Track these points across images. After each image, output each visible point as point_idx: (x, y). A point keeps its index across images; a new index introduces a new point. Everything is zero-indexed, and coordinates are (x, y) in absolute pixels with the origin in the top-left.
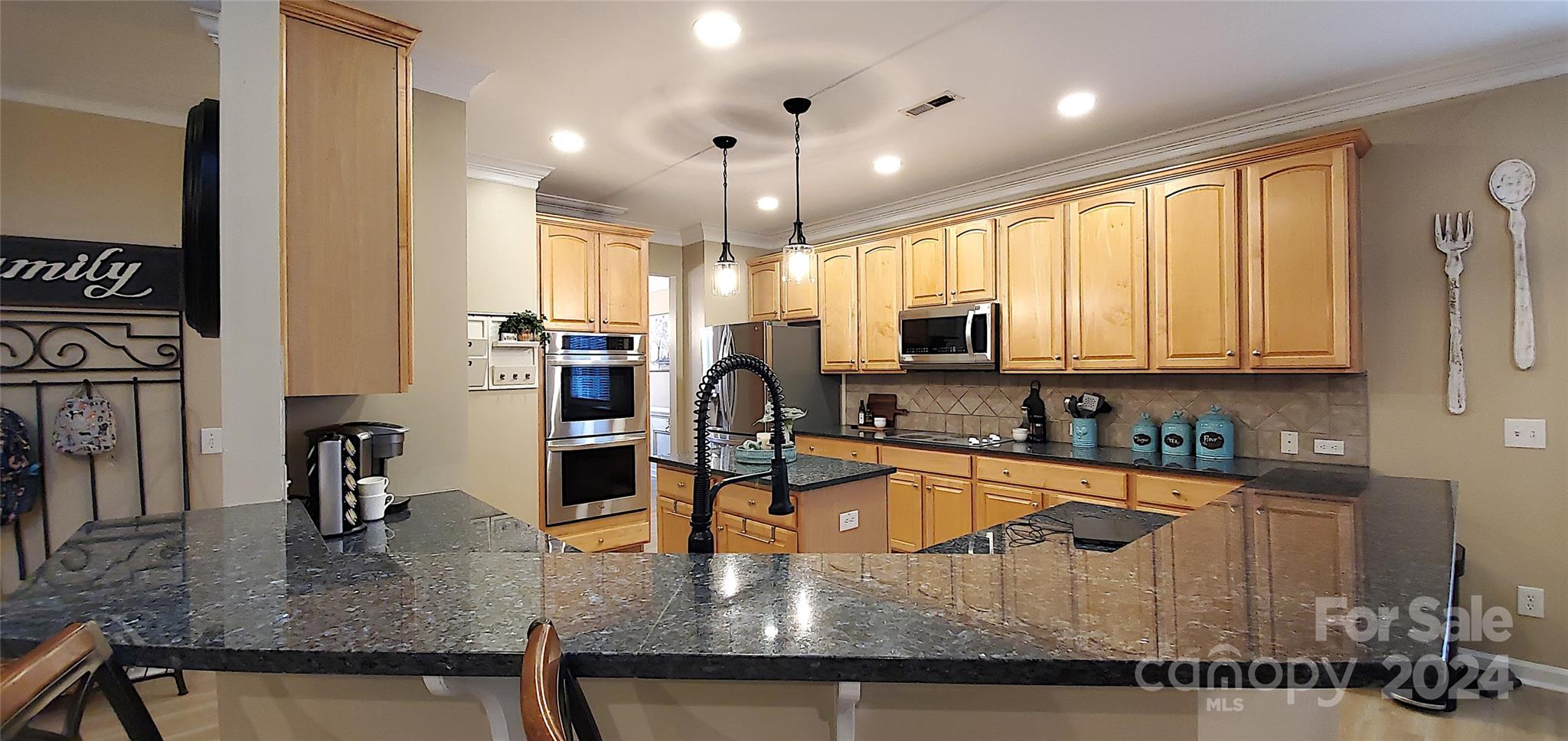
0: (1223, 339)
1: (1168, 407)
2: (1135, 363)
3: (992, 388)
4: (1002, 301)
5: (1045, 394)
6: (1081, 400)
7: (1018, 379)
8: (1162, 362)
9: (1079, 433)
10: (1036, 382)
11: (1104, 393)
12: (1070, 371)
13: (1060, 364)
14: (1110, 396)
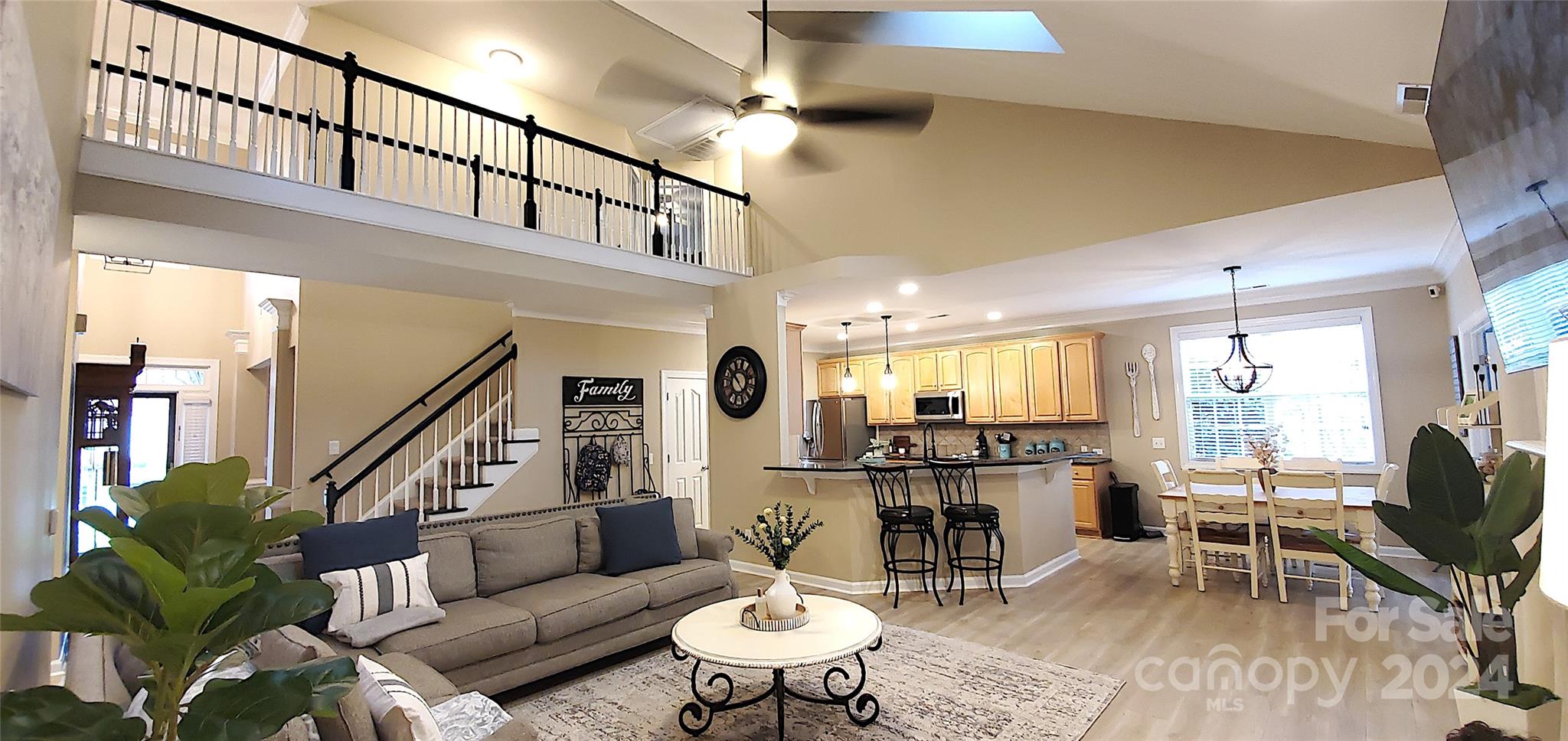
0: (1055, 409)
1: (1038, 437)
2: (1023, 419)
3: (961, 431)
4: (965, 390)
5: (987, 433)
6: (1003, 435)
7: (973, 426)
8: (1034, 419)
9: (1002, 452)
10: (982, 427)
11: (1011, 432)
12: (997, 423)
13: (993, 420)
14: (1015, 433)
